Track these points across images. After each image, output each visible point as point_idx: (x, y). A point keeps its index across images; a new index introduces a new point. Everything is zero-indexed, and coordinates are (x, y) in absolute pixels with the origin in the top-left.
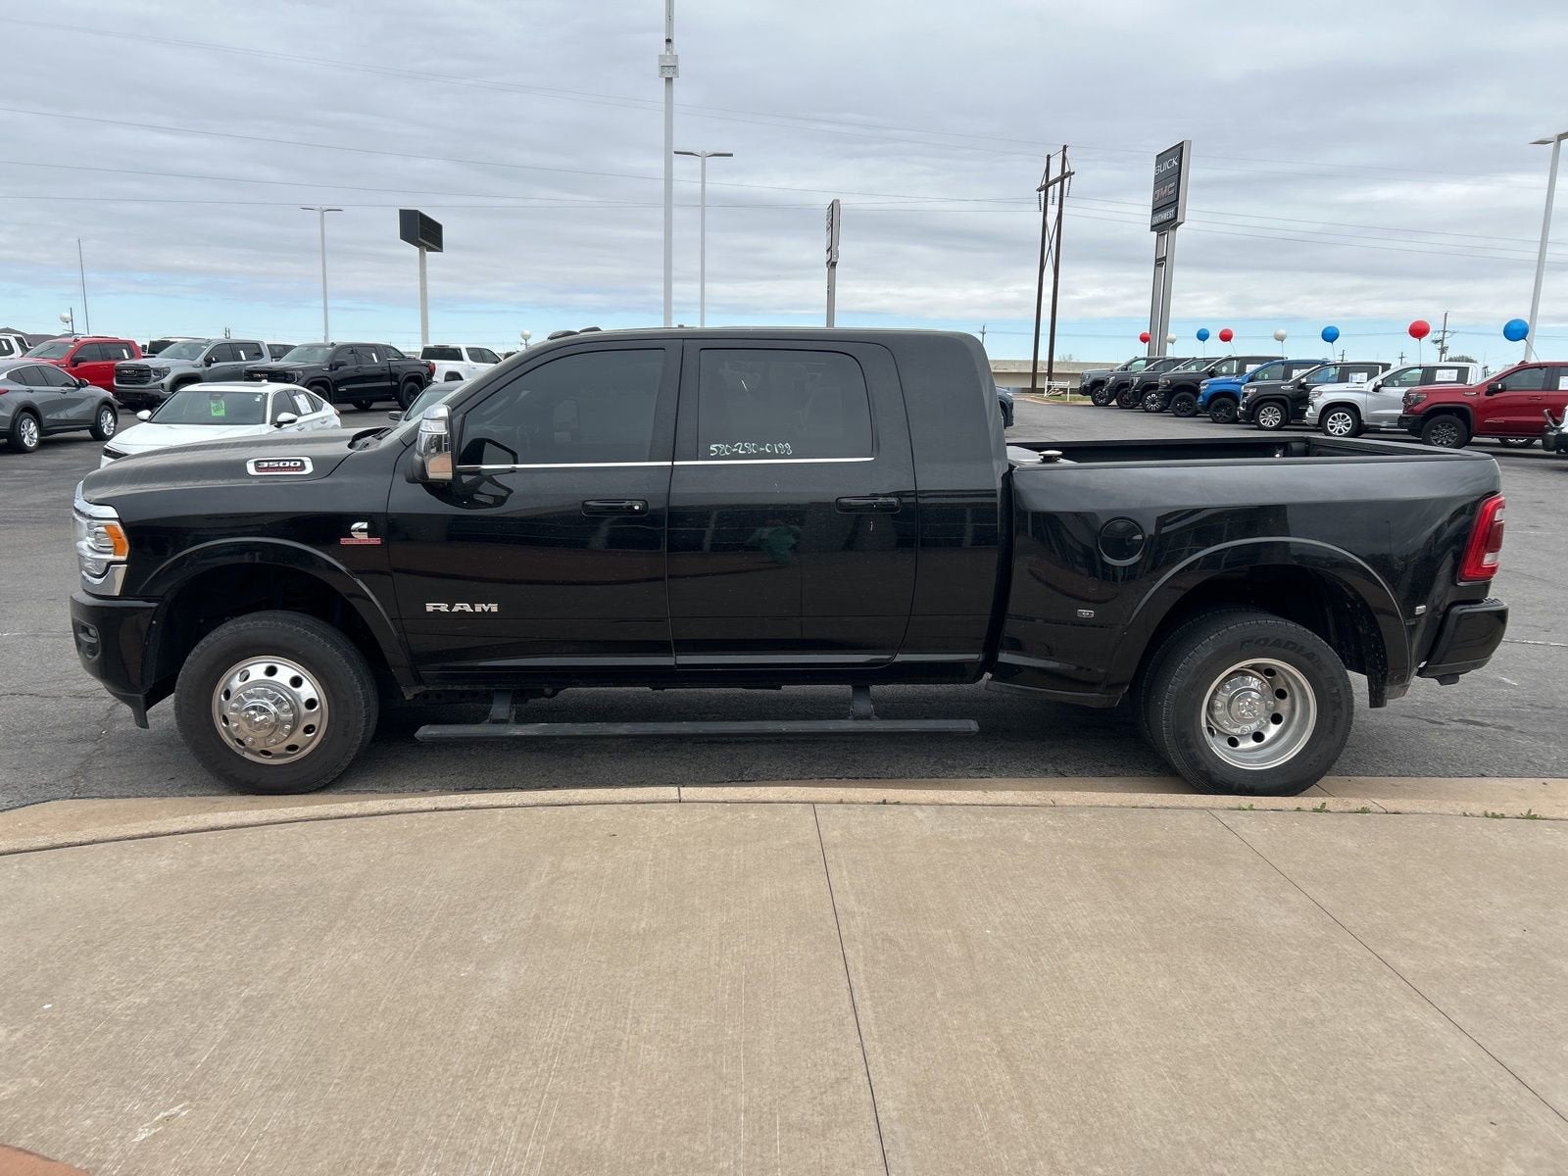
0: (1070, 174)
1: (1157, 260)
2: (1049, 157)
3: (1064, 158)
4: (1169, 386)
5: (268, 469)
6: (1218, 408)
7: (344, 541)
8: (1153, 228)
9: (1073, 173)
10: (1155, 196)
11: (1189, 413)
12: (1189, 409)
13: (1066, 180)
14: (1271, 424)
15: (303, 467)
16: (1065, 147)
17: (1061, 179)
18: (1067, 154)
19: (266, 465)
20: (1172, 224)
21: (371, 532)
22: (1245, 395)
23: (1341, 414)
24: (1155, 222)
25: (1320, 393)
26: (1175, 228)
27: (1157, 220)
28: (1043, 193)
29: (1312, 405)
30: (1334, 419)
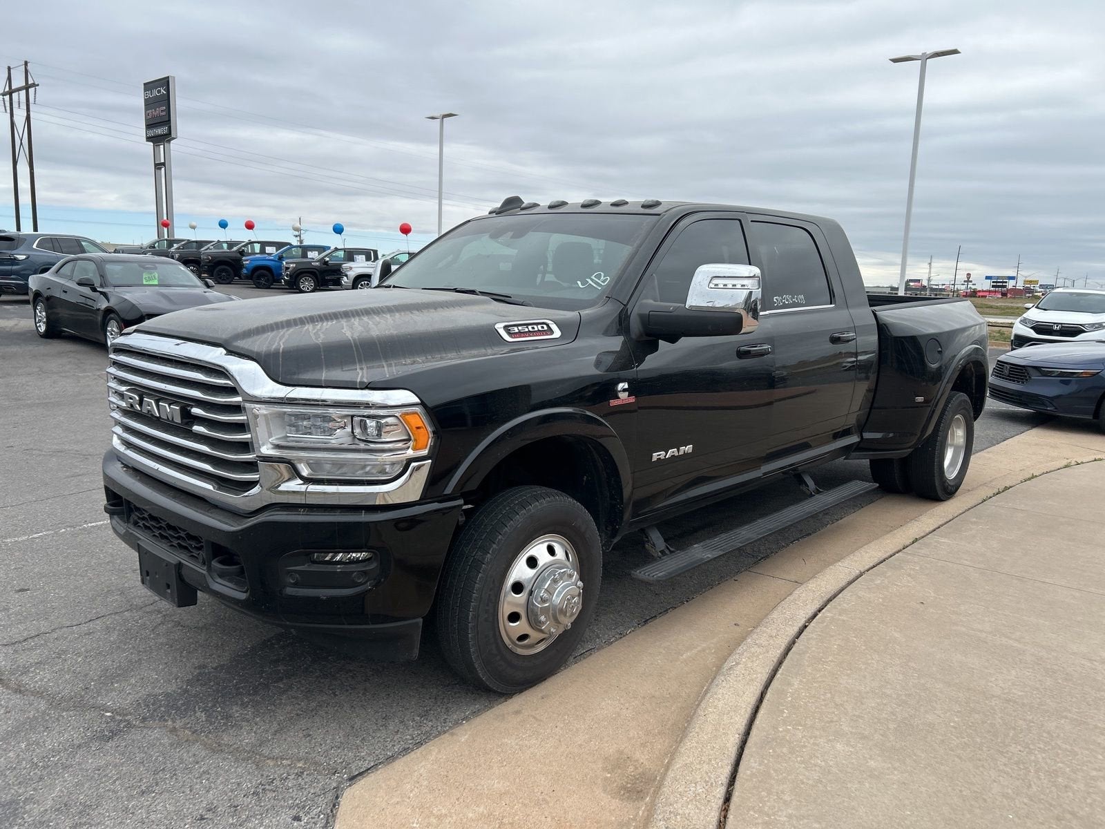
0: (34, 85)
1: (156, 165)
2: (9, 69)
3: (26, 72)
4: (210, 261)
5: (520, 334)
6: (259, 277)
7: (613, 403)
8: (149, 139)
9: (38, 85)
10: (146, 115)
11: (228, 281)
12: (228, 278)
13: (31, 90)
14: (308, 289)
15: (551, 331)
16: (26, 63)
17: (27, 88)
18: (29, 68)
19: (516, 330)
20: (166, 138)
21: (630, 391)
22: (287, 268)
23: (366, 282)
24: (149, 135)
25: (351, 268)
26: (169, 141)
27: (151, 133)
28: (7, 98)
29: (346, 276)
30: (362, 285)
